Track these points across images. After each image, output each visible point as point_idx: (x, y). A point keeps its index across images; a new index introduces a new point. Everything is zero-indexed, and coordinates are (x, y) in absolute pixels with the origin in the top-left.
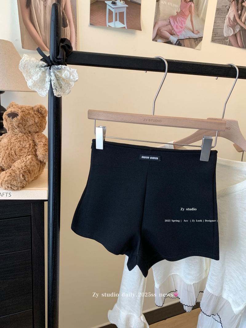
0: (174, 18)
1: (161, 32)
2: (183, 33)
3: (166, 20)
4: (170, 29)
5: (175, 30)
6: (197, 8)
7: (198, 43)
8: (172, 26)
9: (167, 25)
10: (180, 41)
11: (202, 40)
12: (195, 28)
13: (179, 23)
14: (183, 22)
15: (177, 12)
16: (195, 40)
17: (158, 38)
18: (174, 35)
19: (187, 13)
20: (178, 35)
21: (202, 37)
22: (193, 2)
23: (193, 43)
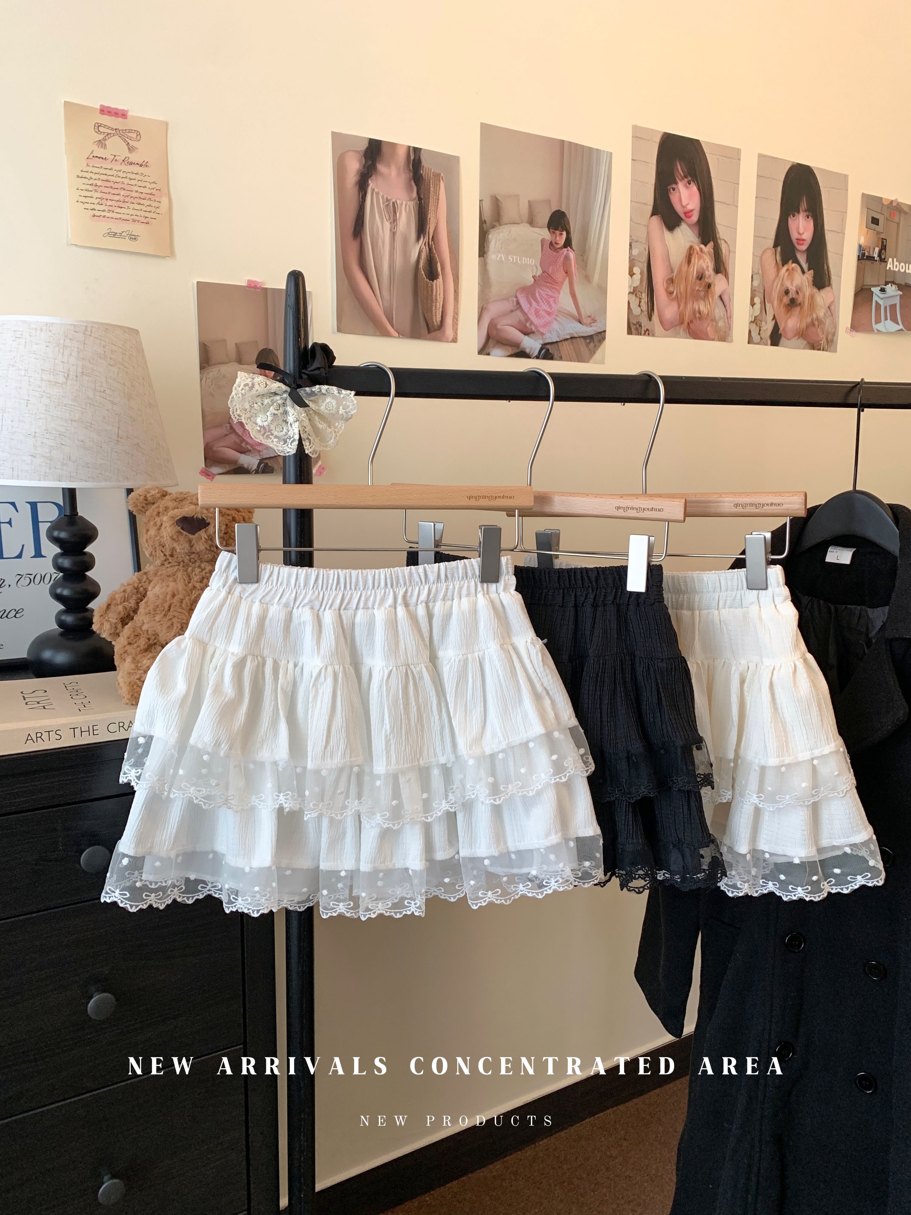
0: (528, 291)
1: (497, 330)
2: (555, 325)
3: (506, 299)
4: (520, 321)
5: (534, 321)
6: (583, 261)
7: (595, 346)
8: (524, 313)
9: (512, 311)
10: (548, 347)
11: (604, 339)
12: (583, 312)
13: (542, 304)
14: (551, 300)
15: (534, 277)
16: (588, 341)
17: (491, 346)
18: (531, 335)
19: (560, 275)
20: (542, 334)
21: (605, 331)
22: (571, 248)
23: (582, 349)
